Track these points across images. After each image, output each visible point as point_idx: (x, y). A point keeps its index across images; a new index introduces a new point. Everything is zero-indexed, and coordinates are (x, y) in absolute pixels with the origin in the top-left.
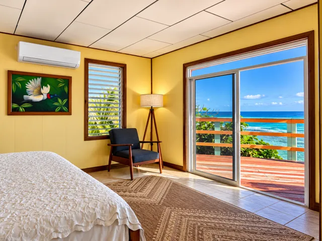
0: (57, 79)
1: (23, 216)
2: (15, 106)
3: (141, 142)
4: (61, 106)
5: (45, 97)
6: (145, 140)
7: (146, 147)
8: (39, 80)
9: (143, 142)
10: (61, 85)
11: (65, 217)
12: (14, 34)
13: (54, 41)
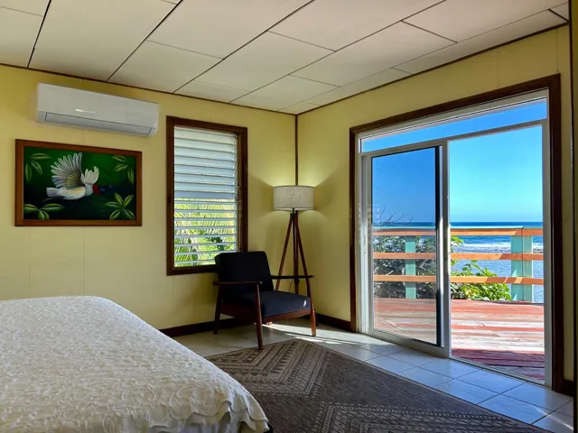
0: (113, 155)
1: (48, 418)
2: (30, 208)
3: (275, 277)
4: (120, 207)
5: (90, 191)
6: (283, 274)
7: (284, 286)
8: (77, 157)
9: (279, 277)
10: (119, 168)
11: (131, 416)
12: (28, 68)
13: (106, 82)
